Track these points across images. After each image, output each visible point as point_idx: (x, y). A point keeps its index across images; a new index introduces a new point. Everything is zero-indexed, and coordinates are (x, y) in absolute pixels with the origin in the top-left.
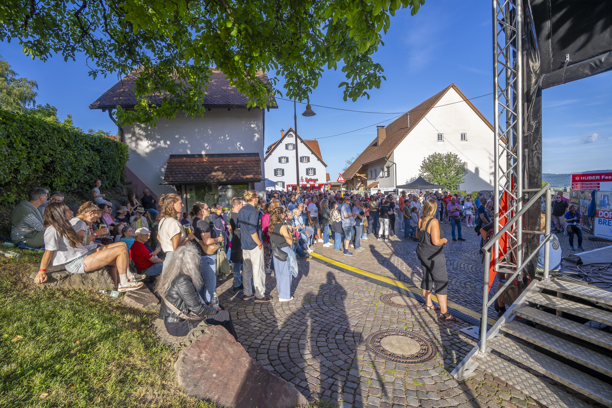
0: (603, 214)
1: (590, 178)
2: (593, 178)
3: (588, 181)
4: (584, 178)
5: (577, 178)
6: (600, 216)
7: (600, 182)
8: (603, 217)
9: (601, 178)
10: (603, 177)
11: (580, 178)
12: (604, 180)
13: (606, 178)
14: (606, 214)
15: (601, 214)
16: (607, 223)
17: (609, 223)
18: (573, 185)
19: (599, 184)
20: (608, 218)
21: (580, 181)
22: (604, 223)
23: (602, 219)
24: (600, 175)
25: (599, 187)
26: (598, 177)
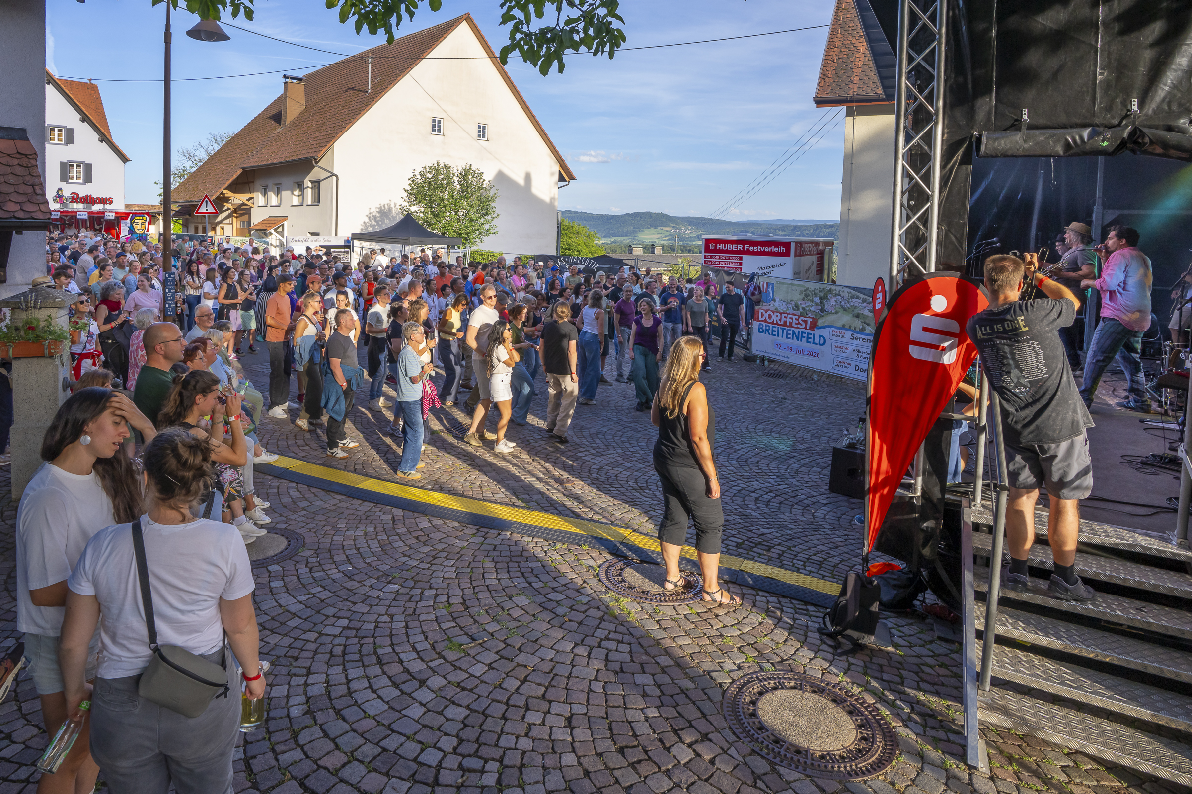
0: (766, 316)
1: (729, 247)
2: (733, 247)
3: (727, 252)
4: (721, 246)
5: (712, 246)
6: (760, 318)
7: (744, 256)
8: (765, 321)
9: (744, 248)
10: (747, 247)
11: (716, 246)
12: (749, 253)
13: (751, 249)
14: (770, 317)
15: (762, 315)
16: (770, 331)
17: (773, 331)
18: (705, 257)
19: (741, 258)
20: (772, 323)
21: (716, 251)
22: (767, 330)
23: (764, 324)
24: (743, 242)
25: (741, 264)
26: (740, 247)
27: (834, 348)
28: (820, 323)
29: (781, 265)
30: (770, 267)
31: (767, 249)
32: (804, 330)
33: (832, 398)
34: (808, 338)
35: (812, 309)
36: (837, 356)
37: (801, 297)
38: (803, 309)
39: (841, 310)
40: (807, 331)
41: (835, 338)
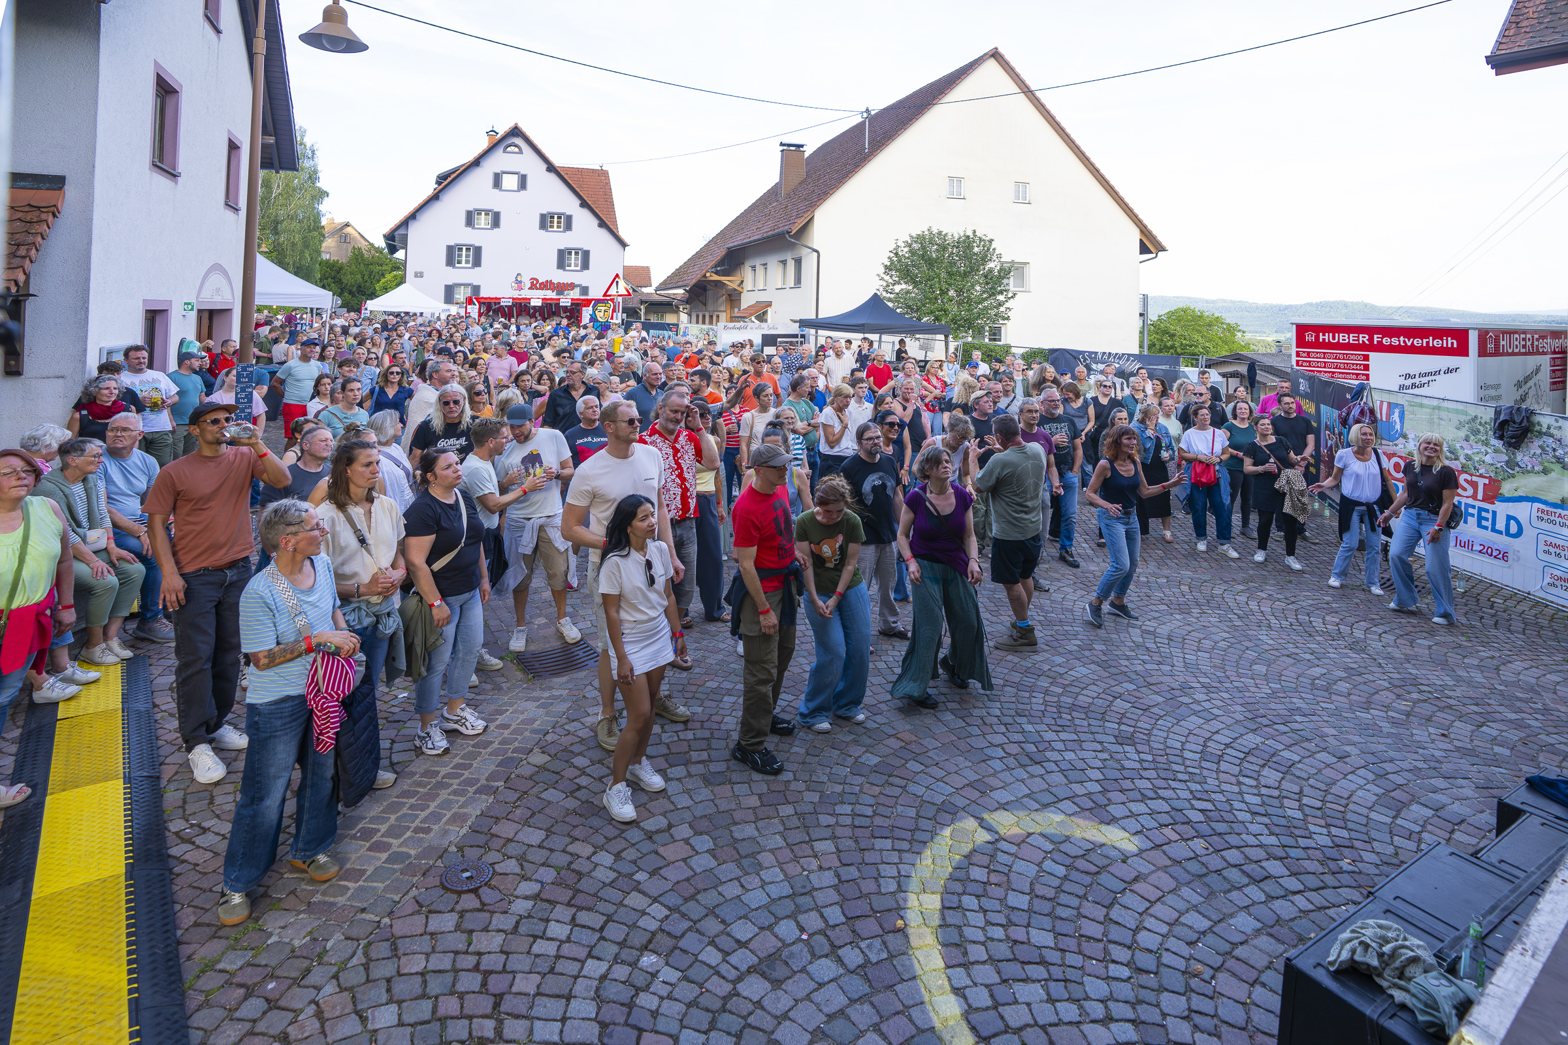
1: (1344, 338)
2: (1353, 338)
4: (1329, 338)
5: (1310, 337)
7: (1372, 355)
9: (1372, 339)
10: (1376, 338)
11: (1317, 337)
13: (1387, 341)
19: (1367, 359)
21: (1317, 344)
24: (1372, 330)
26: (1364, 339)
27: (1542, 547)
28: (1507, 489)
29: (1449, 371)
30: (1426, 375)
31: (1417, 342)
32: (1470, 501)
33: (1518, 665)
34: (1480, 519)
35: (1488, 459)
36: (1548, 565)
37: (1462, 433)
38: (1468, 458)
39: (1557, 467)
40: (1478, 504)
41: (1544, 525)
